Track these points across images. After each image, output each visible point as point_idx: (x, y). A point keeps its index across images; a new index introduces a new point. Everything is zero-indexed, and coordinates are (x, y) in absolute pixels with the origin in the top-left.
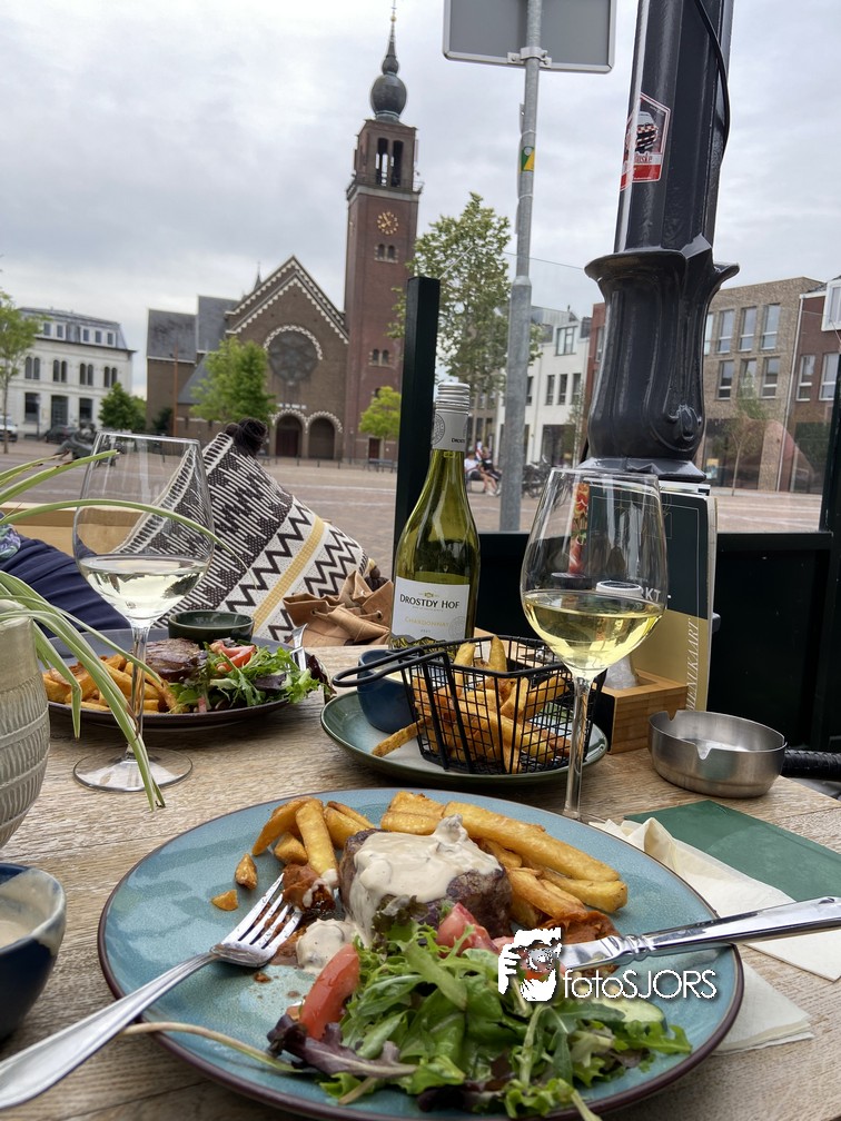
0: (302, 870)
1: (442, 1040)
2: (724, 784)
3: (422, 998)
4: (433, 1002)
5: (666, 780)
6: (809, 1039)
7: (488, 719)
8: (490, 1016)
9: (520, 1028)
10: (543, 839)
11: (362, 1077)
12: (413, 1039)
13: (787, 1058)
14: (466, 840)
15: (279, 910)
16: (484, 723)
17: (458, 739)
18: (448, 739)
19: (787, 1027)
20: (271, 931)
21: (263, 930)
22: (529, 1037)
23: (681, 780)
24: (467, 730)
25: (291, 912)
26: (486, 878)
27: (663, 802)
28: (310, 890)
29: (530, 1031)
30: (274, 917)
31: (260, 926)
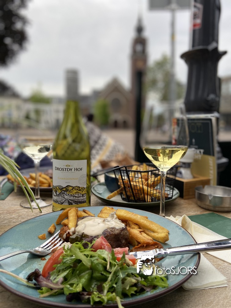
0: (65, 228)
1: (82, 278)
2: (218, 207)
3: (77, 264)
4: (81, 266)
5: (200, 207)
6: (226, 287)
7: (139, 186)
8: (98, 271)
9: (108, 275)
10: (145, 220)
11: (51, 289)
12: (74, 278)
13: (216, 292)
14: (116, 218)
15: (57, 240)
16: (138, 187)
17: (131, 193)
18: (128, 194)
19: (218, 282)
20: (52, 246)
21: (50, 245)
22: (109, 279)
23: (204, 206)
24: (134, 190)
25: (60, 241)
26: (118, 230)
27: (197, 213)
28: (65, 234)
29: (110, 277)
30: (55, 242)
31: (50, 244)
